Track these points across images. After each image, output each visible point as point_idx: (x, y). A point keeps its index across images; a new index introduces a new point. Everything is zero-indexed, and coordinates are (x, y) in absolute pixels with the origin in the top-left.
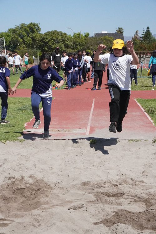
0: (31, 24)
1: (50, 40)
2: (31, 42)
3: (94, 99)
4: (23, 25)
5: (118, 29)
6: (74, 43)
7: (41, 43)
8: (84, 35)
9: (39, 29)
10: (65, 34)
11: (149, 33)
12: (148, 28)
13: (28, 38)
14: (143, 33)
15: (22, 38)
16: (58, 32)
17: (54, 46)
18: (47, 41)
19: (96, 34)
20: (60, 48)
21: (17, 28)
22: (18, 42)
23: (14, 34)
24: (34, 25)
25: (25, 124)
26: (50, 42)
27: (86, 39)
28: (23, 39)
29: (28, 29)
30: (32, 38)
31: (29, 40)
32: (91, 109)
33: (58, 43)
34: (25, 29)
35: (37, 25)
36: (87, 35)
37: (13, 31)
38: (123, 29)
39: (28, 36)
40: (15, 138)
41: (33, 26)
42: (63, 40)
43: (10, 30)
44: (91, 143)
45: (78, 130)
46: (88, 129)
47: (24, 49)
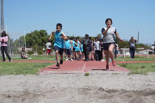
0: (42, 30)
4: (36, 31)
9: (46, 34)
13: (40, 40)
21: (32, 33)
22: (32, 42)
23: (30, 37)
24: (43, 31)
28: (36, 40)
29: (39, 34)
30: (42, 40)
31: (40, 41)
34: (37, 34)
35: (45, 31)
37: (29, 35)
39: (39, 38)
41: (42, 32)
44: (85, 75)
45: (76, 71)
46: (83, 71)
47: (36, 46)
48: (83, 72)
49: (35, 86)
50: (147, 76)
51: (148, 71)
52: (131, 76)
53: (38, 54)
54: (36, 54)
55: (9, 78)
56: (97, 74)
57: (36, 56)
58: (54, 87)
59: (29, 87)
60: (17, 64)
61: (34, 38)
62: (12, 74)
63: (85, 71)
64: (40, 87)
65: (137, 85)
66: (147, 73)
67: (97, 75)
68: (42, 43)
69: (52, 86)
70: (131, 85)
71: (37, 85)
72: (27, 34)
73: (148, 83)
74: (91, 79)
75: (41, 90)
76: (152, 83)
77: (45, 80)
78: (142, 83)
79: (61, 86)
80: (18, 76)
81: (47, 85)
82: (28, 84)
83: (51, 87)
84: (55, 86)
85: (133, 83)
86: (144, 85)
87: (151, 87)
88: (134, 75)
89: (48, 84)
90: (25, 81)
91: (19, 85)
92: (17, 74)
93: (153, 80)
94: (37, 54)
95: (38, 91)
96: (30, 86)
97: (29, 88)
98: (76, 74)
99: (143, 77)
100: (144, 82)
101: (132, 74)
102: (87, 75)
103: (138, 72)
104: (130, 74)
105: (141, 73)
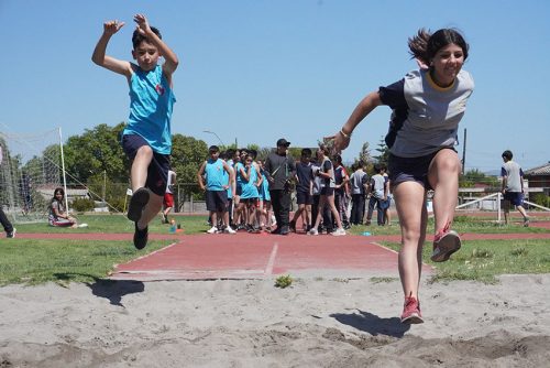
2: (121, 167)
4: (102, 128)
10: (202, 143)
13: (115, 158)
15: (100, 159)
16: (185, 139)
20: (190, 174)
21: (89, 134)
22: (90, 166)
23: (83, 149)
28: (102, 161)
29: (115, 138)
30: (123, 157)
31: (116, 162)
33: (185, 163)
34: (107, 138)
37: (77, 143)
39: (115, 153)
42: (196, 157)
43: (73, 140)
44: (278, 286)
45: (244, 272)
46: (269, 270)
47: (104, 182)
48: (268, 276)
49: (99, 325)
50: (497, 286)
51: (498, 268)
52: (438, 287)
53: (111, 209)
54: (102, 210)
55: (6, 295)
56: (320, 279)
57: (102, 217)
58: (165, 330)
59: (79, 330)
60: (36, 247)
61: (96, 153)
62: (16, 281)
63: (276, 270)
64: (116, 328)
65: (462, 321)
66: (496, 277)
67: (319, 283)
68: (123, 172)
69: (160, 326)
70: (441, 321)
71: (105, 323)
72: (71, 139)
73: (499, 312)
74: (298, 301)
75: (119, 339)
76: (511, 313)
77: (136, 303)
78: (478, 313)
79: (192, 324)
80: (39, 289)
81: (141, 320)
82: (73, 318)
83: (155, 329)
84: (172, 325)
85: (446, 313)
86: (484, 318)
87: (508, 327)
88: (451, 284)
89: (145, 317)
90: (65, 305)
91: (44, 320)
92: (33, 282)
93: (516, 302)
94: (106, 210)
95: (111, 342)
96: (82, 326)
97: (77, 332)
98: (246, 282)
99: (482, 291)
100: (487, 308)
101: (442, 282)
102: (283, 284)
103: (463, 273)
104: (435, 279)
105: (474, 277)
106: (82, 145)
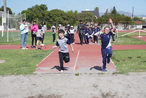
0: (42, 5)
1: (53, 15)
2: (42, 16)
3: (79, 51)
4: (37, 6)
5: (95, 8)
6: (68, 17)
7: (48, 17)
8: (74, 12)
9: (47, 8)
10: (63, 11)
11: (115, 10)
12: (114, 7)
14: (111, 11)
15: (36, 14)
16: (58, 10)
17: (56, 19)
18: (52, 15)
19: (82, 11)
21: (33, 7)
23: (32, 11)
24: (44, 5)
25: (37, 65)
26: (53, 16)
27: (75, 14)
29: (40, 8)
30: (42, 14)
31: (40, 15)
32: (77, 56)
33: (59, 16)
34: (38, 8)
35: (45, 6)
36: (76, 12)
37: (30, 9)
38: (98, 8)
39: (40, 12)
40: (31, 73)
41: (43, 7)
42: (61, 15)
43: (29, 9)
56: (86, 73)
62: (13, 74)
92: (17, 74)
98: (68, 74)
102: (77, 75)
104: (114, 73)
105: (123, 73)
106: (31, 10)
